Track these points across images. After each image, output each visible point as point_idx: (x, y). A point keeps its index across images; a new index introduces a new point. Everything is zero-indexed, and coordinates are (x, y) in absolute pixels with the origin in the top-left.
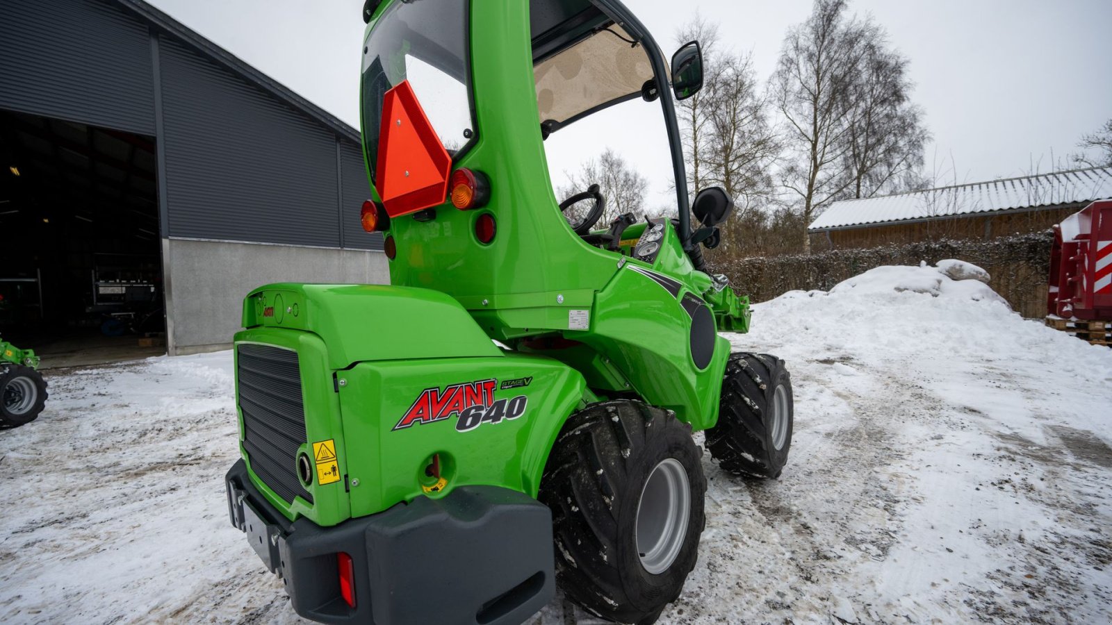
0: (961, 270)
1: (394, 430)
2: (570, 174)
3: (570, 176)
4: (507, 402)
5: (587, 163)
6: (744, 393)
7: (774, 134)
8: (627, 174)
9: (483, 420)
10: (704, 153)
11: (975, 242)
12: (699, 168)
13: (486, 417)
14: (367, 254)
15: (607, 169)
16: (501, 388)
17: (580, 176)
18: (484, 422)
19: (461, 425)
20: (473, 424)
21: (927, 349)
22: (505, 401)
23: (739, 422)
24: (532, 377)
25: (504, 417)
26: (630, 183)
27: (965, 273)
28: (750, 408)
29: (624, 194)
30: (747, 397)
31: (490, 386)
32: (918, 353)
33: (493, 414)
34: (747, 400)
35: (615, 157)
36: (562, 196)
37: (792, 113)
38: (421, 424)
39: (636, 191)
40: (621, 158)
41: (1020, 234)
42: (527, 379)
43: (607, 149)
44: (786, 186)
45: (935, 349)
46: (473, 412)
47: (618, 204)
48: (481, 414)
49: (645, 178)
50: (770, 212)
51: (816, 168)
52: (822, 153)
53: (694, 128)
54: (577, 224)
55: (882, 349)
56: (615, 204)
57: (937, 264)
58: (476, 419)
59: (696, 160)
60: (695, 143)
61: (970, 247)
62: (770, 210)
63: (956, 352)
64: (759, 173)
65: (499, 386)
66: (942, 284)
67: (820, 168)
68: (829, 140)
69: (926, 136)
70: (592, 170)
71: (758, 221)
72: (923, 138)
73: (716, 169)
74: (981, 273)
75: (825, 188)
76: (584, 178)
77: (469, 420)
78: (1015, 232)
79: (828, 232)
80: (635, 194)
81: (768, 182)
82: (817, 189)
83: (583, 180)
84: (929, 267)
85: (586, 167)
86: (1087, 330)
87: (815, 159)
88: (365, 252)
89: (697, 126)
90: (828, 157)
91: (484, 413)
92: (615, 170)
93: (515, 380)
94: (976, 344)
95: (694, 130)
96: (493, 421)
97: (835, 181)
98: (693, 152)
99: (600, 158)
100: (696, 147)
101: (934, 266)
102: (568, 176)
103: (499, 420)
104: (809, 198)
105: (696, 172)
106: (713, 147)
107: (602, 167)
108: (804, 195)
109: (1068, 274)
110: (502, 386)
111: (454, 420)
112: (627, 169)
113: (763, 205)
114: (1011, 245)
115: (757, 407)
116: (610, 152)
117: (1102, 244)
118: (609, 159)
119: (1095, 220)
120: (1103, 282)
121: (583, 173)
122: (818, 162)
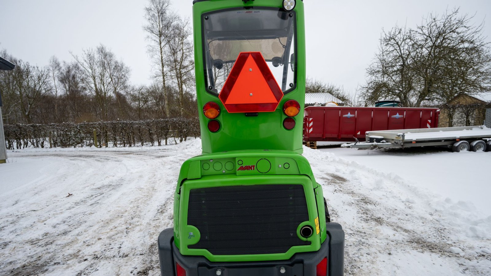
3: (75, 56)
5: (87, 50)
8: (116, 62)
10: (166, 61)
12: (164, 68)
15: (103, 57)
26: (119, 68)
29: (115, 74)
35: (107, 51)
39: (123, 73)
40: (111, 52)
43: (101, 44)
47: (112, 79)
49: (128, 67)
53: (161, 46)
56: (110, 80)
59: (162, 64)
60: (162, 55)
70: (92, 55)
71: (190, 98)
73: (171, 70)
76: (86, 60)
80: (123, 75)
85: (87, 52)
86: (306, 144)
92: (108, 58)
95: (161, 48)
98: (161, 59)
99: (97, 50)
100: (162, 57)
105: (163, 70)
106: (169, 59)
107: (99, 55)
112: (116, 59)
116: (104, 47)
117: (311, 119)
118: (103, 51)
119: (309, 112)
120: (311, 130)
121: (85, 56)
122: (217, 76)
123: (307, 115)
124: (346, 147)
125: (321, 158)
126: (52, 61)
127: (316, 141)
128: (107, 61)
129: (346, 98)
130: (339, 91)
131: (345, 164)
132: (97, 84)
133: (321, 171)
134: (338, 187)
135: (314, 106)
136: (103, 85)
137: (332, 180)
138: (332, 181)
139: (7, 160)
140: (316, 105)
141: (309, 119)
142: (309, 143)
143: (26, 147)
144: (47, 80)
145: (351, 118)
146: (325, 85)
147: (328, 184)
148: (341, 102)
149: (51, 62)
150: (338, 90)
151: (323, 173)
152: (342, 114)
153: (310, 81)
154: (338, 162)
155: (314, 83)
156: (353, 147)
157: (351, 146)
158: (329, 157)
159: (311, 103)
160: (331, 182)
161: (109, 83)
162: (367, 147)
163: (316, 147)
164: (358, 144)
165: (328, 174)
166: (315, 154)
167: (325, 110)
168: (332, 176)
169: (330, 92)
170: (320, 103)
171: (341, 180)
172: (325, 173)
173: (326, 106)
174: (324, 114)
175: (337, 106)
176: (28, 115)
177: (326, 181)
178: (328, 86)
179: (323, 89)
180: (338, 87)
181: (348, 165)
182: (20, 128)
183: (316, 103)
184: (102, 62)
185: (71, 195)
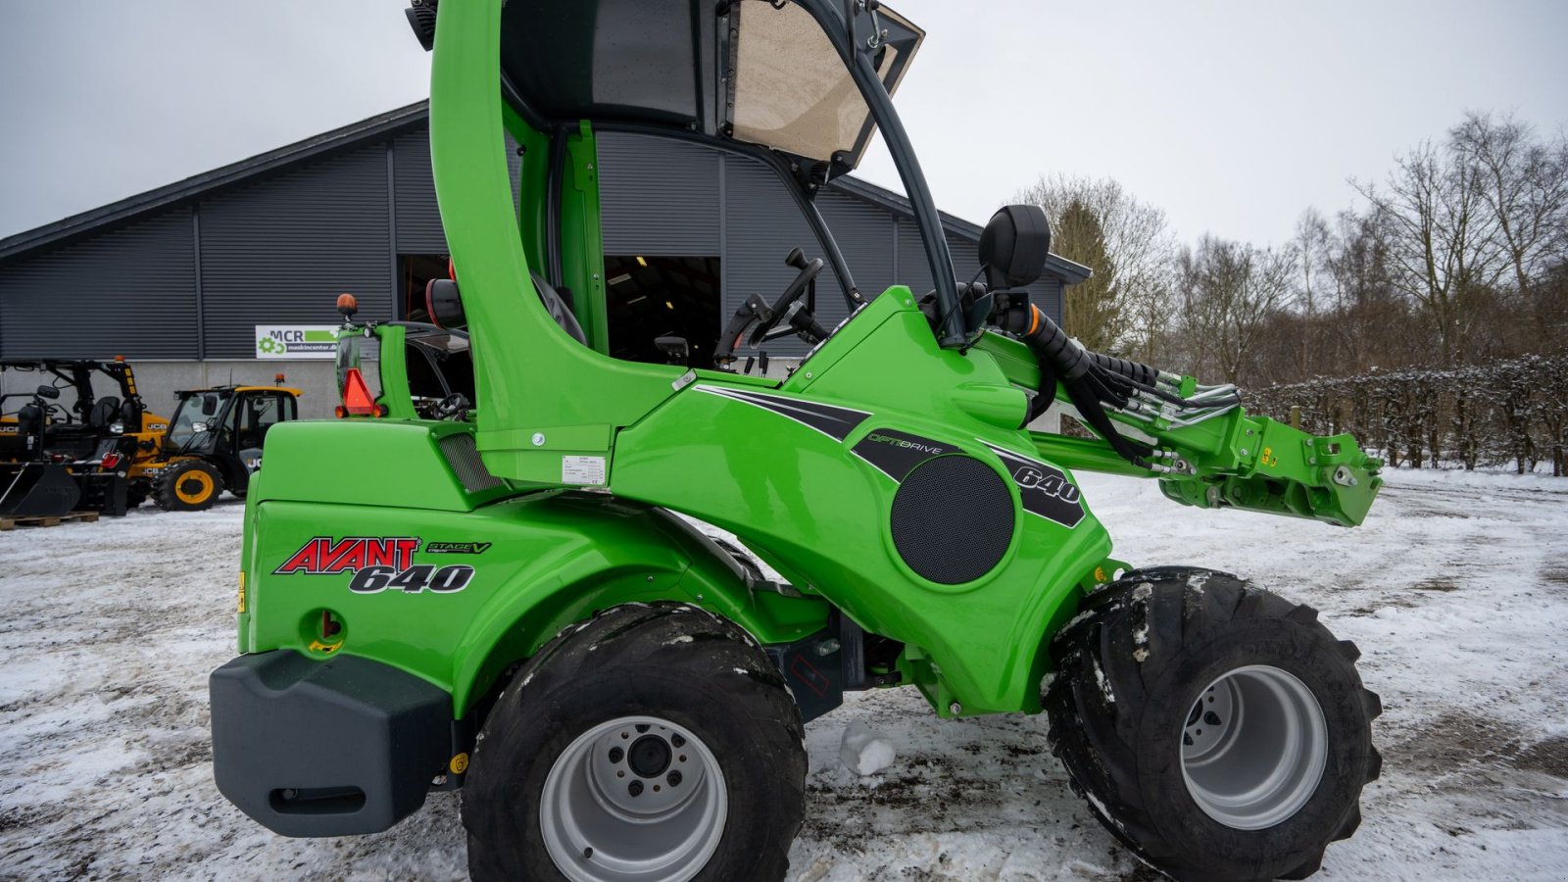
1: (273, 573)
4: (434, 570)
5: (1409, 154)
6: (1099, 659)
8: (1532, 154)
9: (390, 585)
13: (397, 582)
15: (1470, 155)
16: (427, 551)
18: (391, 588)
19: (358, 584)
20: (374, 587)
22: (431, 568)
24: (490, 544)
25: (427, 587)
28: (1100, 695)
29: (1524, 198)
30: (1103, 670)
31: (407, 547)
33: (407, 580)
34: (1100, 674)
35: (1495, 125)
38: (305, 574)
40: (1512, 124)
42: (480, 546)
43: (1470, 113)
46: (376, 572)
48: (388, 578)
58: (380, 582)
65: (423, 548)
76: (1405, 186)
77: (369, 583)
91: (393, 576)
92: (1497, 151)
93: (454, 544)
96: (406, 589)
103: (418, 589)
110: (428, 548)
111: (348, 577)
112: (1533, 143)
115: (1111, 698)
126: (1303, 224)
144: (1289, 276)
149: (1300, 228)
176: (1235, 373)
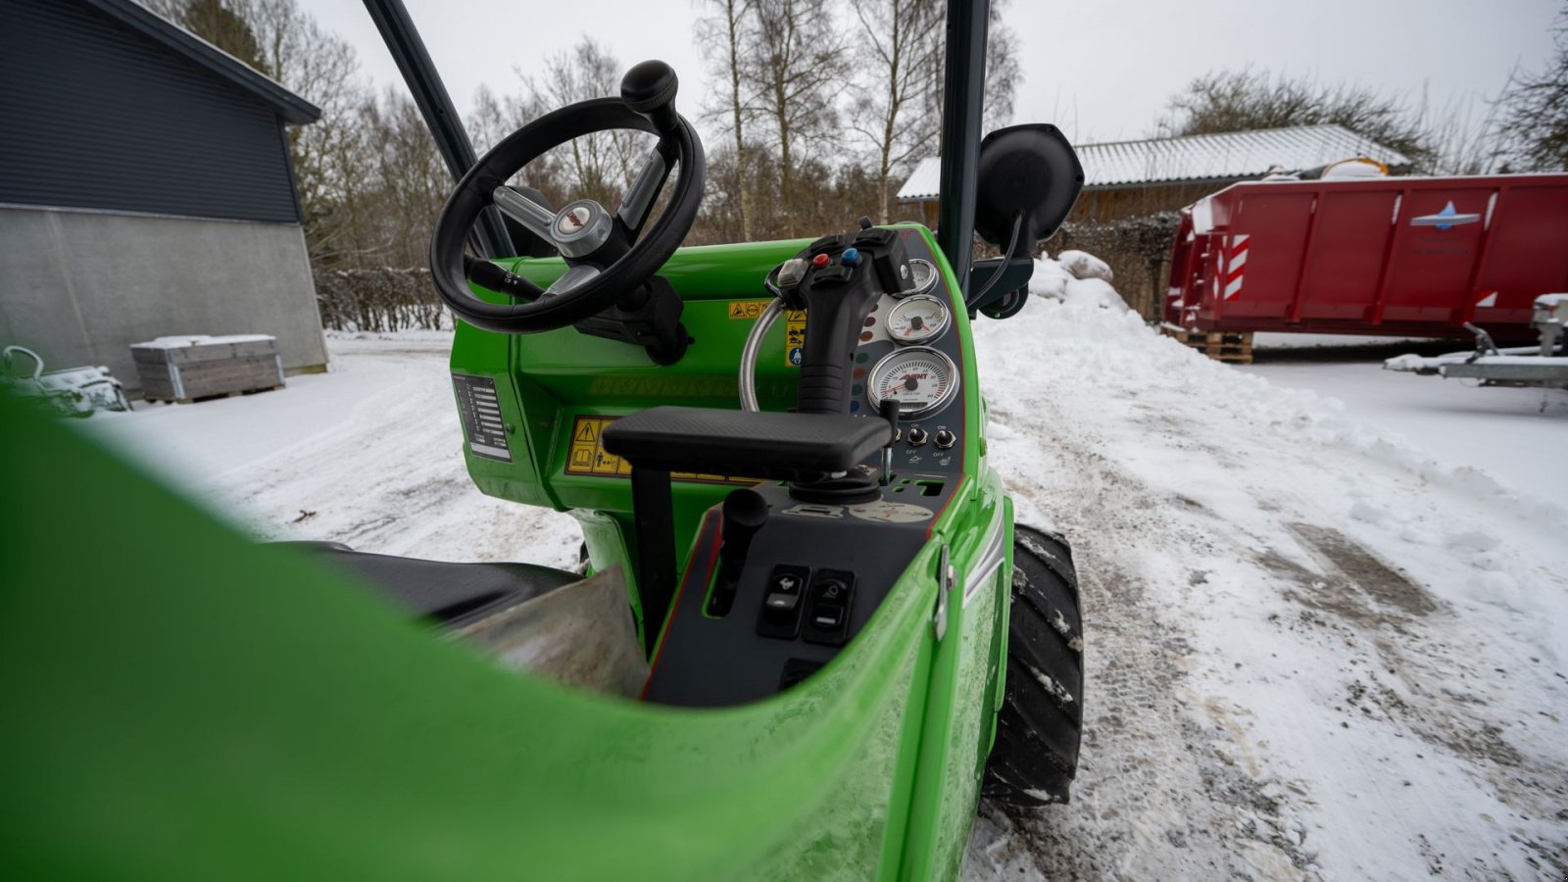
0: (1084, 267)
2: (526, 73)
3: (528, 79)
5: (555, 58)
6: (1036, 665)
7: (845, 45)
10: (747, 64)
11: (1089, 226)
12: (740, 88)
14: (52, 218)
15: (591, 75)
17: (546, 81)
21: (1062, 377)
23: (1029, 734)
27: (1089, 270)
30: (1046, 674)
32: (1054, 384)
34: (1046, 680)
35: (602, 53)
36: (516, 114)
37: (869, 16)
41: (1135, 218)
43: (585, 37)
44: (858, 129)
45: (1069, 377)
50: (836, 167)
51: (896, 105)
52: (903, 84)
53: (731, 17)
54: (584, 241)
55: (1011, 380)
57: (1060, 256)
59: (735, 74)
60: (733, 44)
61: (1083, 232)
62: (835, 163)
63: (1094, 381)
64: (821, 106)
66: (1069, 284)
67: (900, 106)
68: (912, 65)
69: (1017, 75)
70: (565, 72)
71: (818, 179)
72: (1013, 77)
73: (763, 93)
74: (1104, 271)
75: (905, 137)
76: (553, 86)
78: (1130, 215)
79: (922, 204)
81: (833, 120)
82: (896, 136)
83: (551, 90)
84: (1051, 260)
85: (553, 65)
86: (1206, 342)
87: (894, 91)
88: (42, 212)
89: (735, 16)
90: (910, 91)
92: (605, 77)
94: (1113, 369)
95: (731, 21)
97: (916, 126)
98: (730, 60)
99: (577, 55)
100: (734, 53)
101: (1056, 259)
102: (523, 78)
104: (886, 149)
105: (736, 94)
106: (757, 55)
107: (582, 70)
108: (880, 145)
109: (1195, 275)
113: (827, 156)
114: (1125, 232)
116: (593, 44)
117: (1239, 239)
118: (593, 57)
119: (1236, 208)
120: (1235, 286)
121: (551, 77)
122: (898, 97)
123: (1224, 222)
124: (1415, 370)
125: (1268, 420)
127: (1251, 330)
128: (602, 84)
129: (1420, 144)
130: (1386, 117)
131: (1410, 471)
132: (580, 152)
133: (1264, 506)
134: (1375, 661)
135: (1266, 181)
136: (595, 155)
137: (1329, 584)
138: (1334, 598)
139: (329, 366)
140: (1275, 177)
141: (1231, 241)
142: (1217, 337)
143: (407, 327)
145: (1456, 230)
146: (1325, 95)
147: (1306, 618)
148: (1398, 159)
149: (477, 102)
150: (1384, 111)
151: (1275, 516)
152: (1407, 212)
153: (1257, 85)
154: (1364, 454)
155: (1273, 92)
156: (1453, 371)
157: (1442, 370)
158: (1316, 417)
159: (1247, 172)
160: (1328, 607)
161: (609, 149)
162: (1540, 375)
163: (1249, 357)
164: (1488, 359)
165: (1302, 531)
166: (1241, 396)
167: (1316, 195)
168: (1326, 551)
169: (1344, 120)
170: (1291, 169)
171: (1394, 599)
172: (1290, 518)
173: (1326, 179)
174: (1312, 217)
175: (1383, 177)
177: (1294, 586)
178: (1338, 97)
179: (1310, 111)
180: (1387, 98)
181: (1426, 477)
182: (390, 279)
183: (1276, 170)
184: (590, 90)
185: (311, 514)
